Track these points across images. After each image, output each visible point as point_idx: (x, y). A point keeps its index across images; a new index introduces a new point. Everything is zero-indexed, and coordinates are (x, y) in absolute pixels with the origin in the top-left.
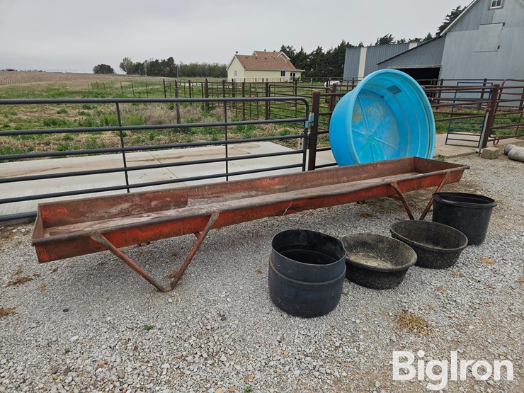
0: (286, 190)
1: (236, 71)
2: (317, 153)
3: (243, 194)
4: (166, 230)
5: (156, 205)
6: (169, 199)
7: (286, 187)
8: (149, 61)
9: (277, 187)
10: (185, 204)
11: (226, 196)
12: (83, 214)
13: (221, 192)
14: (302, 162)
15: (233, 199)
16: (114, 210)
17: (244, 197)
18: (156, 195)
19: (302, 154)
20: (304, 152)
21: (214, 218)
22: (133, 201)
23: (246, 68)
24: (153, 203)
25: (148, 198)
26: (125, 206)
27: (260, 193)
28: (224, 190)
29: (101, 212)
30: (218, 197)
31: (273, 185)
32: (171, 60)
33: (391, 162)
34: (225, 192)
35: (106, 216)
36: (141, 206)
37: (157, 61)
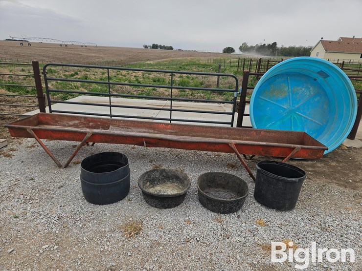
0: (176, 134)
1: (318, 53)
2: (244, 116)
3: (144, 130)
4: (67, 136)
5: (92, 125)
6: (99, 123)
7: (176, 132)
8: (259, 45)
9: (169, 131)
10: (108, 128)
11: (133, 129)
12: (57, 122)
13: (130, 126)
14: (231, 122)
15: (137, 132)
16: (71, 123)
17: (144, 132)
18: (93, 120)
19: (231, 115)
20: (233, 114)
21: (88, 135)
22: (81, 121)
23: (327, 51)
24: (91, 124)
25: (88, 120)
26: (77, 122)
27: (156, 132)
28: (132, 125)
29: (65, 123)
30: (128, 128)
31: (167, 129)
32: (275, 44)
33: (276, 132)
34: (133, 127)
35: (67, 125)
36: (84, 124)
37: (264, 45)
